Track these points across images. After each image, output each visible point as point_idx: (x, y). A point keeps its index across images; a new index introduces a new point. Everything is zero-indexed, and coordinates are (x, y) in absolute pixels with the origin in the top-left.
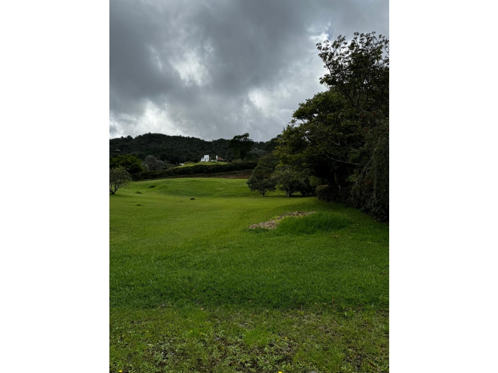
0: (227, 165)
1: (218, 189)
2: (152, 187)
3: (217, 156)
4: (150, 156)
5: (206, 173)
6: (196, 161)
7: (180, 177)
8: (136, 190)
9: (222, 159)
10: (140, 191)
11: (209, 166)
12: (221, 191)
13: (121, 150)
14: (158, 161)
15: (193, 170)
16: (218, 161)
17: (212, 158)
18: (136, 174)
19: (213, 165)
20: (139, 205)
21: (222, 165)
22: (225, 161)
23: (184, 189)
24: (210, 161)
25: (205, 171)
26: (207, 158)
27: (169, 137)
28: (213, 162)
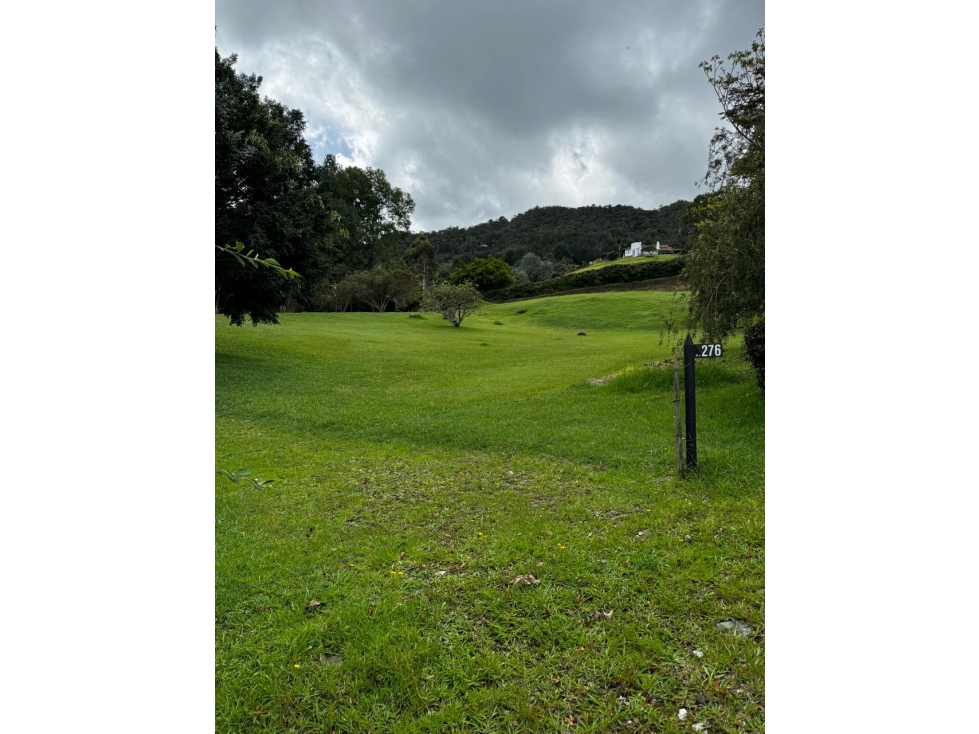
0: (673, 261)
1: (637, 313)
2: (521, 312)
3: (658, 243)
4: (529, 255)
5: (625, 281)
6: (613, 258)
7: (571, 293)
8: (494, 319)
9: (670, 249)
10: (501, 321)
11: (633, 267)
12: (644, 317)
13: (490, 244)
14: (542, 263)
15: (601, 277)
16: (661, 252)
17: (648, 246)
18: (502, 290)
19: (643, 264)
20: (485, 345)
21: (660, 263)
22: (676, 252)
23: (573, 315)
24: (642, 255)
25: (625, 276)
26: (636, 247)
27: (572, 210)
28: (648, 257)
